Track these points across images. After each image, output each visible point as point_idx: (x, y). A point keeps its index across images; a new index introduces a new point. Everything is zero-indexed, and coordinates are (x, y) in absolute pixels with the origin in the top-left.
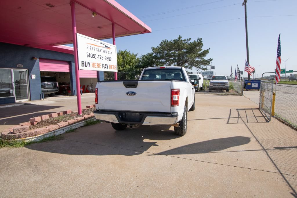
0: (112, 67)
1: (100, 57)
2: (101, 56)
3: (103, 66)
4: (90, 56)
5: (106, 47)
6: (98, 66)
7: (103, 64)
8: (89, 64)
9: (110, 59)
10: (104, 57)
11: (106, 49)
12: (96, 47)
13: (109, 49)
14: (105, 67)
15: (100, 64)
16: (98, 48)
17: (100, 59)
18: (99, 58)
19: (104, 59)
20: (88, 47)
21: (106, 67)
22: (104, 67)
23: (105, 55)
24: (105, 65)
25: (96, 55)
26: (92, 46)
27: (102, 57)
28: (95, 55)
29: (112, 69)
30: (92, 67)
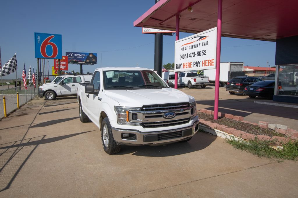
0: (206, 63)
1: (191, 54)
3: (194, 65)
4: (182, 58)
5: (201, 38)
6: (189, 66)
7: (194, 62)
9: (204, 52)
10: (196, 53)
11: (201, 41)
12: (188, 45)
13: (205, 39)
14: (196, 66)
16: (190, 45)
17: (191, 57)
20: (182, 49)
21: (197, 66)
22: (195, 66)
23: (196, 50)
24: (197, 62)
25: (187, 54)
26: (184, 46)
27: (193, 55)
29: (207, 66)
30: (184, 68)
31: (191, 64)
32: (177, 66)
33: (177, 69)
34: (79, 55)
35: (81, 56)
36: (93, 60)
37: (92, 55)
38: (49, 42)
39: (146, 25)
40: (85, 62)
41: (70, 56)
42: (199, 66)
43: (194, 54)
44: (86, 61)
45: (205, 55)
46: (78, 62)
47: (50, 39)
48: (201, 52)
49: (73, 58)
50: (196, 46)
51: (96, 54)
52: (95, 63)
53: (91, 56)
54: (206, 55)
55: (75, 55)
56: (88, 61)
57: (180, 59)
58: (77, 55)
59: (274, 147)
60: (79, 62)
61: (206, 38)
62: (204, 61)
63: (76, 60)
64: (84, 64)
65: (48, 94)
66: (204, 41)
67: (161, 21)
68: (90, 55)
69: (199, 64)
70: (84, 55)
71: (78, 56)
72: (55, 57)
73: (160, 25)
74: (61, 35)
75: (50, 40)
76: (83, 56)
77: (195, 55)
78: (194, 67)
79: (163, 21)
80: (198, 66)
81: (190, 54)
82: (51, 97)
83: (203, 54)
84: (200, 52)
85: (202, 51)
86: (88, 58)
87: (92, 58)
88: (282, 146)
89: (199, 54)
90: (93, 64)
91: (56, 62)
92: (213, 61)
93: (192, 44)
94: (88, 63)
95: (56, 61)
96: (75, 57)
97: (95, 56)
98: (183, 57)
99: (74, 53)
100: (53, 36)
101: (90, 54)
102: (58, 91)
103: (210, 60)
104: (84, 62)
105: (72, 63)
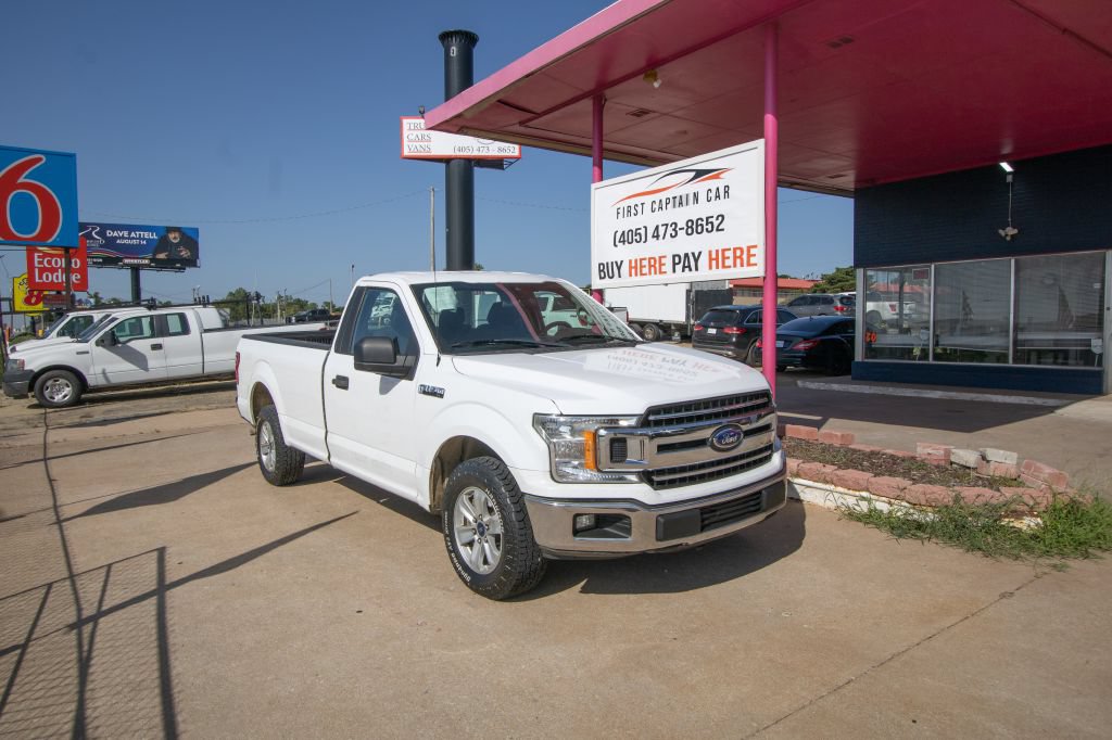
0: (725, 258)
1: (661, 230)
2: (667, 225)
3: (674, 264)
4: (624, 242)
5: (699, 174)
6: (653, 269)
7: (674, 256)
8: (619, 268)
9: (716, 223)
10: (682, 224)
11: (702, 186)
12: (648, 199)
13: (717, 177)
14: (684, 267)
15: (660, 258)
16: (656, 197)
17: (660, 238)
18: (657, 237)
19: (682, 234)
20: (621, 211)
21: (689, 267)
22: (679, 268)
23: (681, 216)
24: (686, 255)
25: (645, 227)
26: (632, 202)
27: (670, 230)
28: (642, 232)
29: (729, 267)
30: (631, 275)
31: (663, 261)
32: (600, 271)
33: (601, 278)
34: (126, 234)
35: (133, 238)
36: (185, 253)
37: (177, 235)
38: (21, 180)
39: (467, 128)
40: (152, 260)
41: (89, 236)
42: (697, 269)
43: (674, 230)
44: (154, 255)
45: (718, 230)
46: (121, 260)
47: (29, 167)
48: (704, 223)
49: (101, 246)
50: (680, 202)
51: (196, 231)
52: (192, 262)
53: (175, 238)
54: (722, 230)
55: (109, 233)
56: (162, 256)
57: (615, 245)
58: (115, 234)
59: (1017, 524)
60: (126, 261)
61: (722, 176)
62: (717, 251)
63: (113, 254)
64: (148, 266)
65: (49, 383)
66: (713, 184)
67: (529, 115)
68: (171, 236)
69: (696, 261)
70: (147, 235)
71: (123, 238)
72: (50, 241)
73: (521, 129)
74: (72, 156)
75: (24, 175)
76: (140, 238)
77: (679, 232)
78: (674, 271)
79: (539, 115)
80: (690, 270)
81: (657, 227)
82: (64, 393)
83: (709, 227)
84: (700, 222)
85: (707, 218)
86: (163, 243)
87: (178, 245)
88: (1037, 516)
89: (694, 227)
90: (182, 269)
91: (36, 260)
92: (753, 251)
93: (663, 196)
94: (161, 265)
95: (36, 255)
96: (111, 243)
97: (190, 240)
98: (625, 238)
99: (104, 228)
100: (40, 159)
101: (170, 230)
102: (92, 371)
103: (741, 249)
104: (147, 262)
105: (94, 263)
